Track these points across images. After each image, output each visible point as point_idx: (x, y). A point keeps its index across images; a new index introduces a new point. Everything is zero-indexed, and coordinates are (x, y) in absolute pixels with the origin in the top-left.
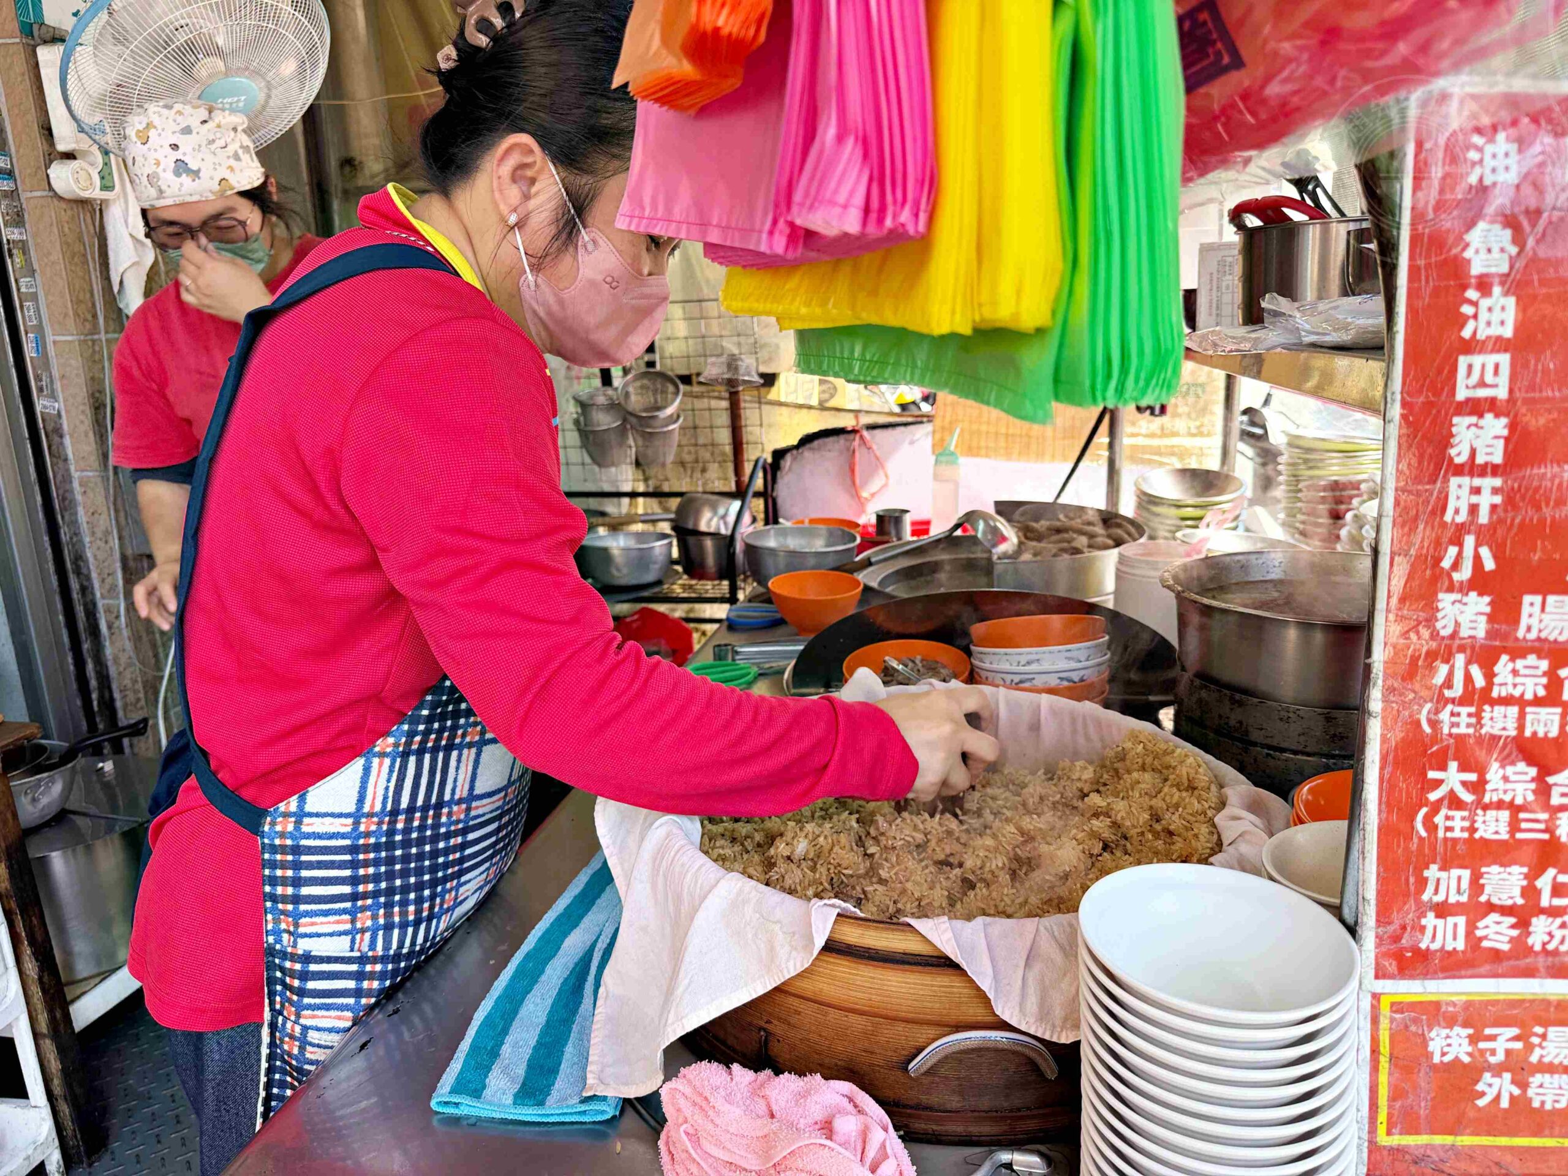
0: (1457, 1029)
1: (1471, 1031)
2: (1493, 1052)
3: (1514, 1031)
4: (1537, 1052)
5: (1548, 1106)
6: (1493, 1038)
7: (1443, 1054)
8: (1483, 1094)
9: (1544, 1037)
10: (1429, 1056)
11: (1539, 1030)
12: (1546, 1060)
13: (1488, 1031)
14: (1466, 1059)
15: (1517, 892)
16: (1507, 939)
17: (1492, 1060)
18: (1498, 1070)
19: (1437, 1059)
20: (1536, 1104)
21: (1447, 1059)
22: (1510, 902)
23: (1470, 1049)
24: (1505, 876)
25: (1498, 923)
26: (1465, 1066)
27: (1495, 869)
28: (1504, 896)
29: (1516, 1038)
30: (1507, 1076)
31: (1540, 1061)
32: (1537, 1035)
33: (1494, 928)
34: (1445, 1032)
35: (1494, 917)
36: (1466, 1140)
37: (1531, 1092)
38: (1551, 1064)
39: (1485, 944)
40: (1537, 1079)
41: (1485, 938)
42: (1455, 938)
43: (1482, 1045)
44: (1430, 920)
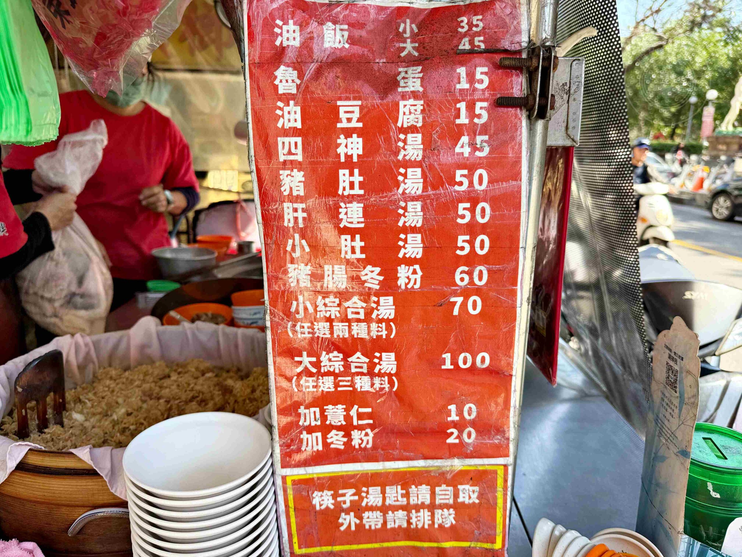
0: (326, 492)
1: (332, 492)
2: (345, 502)
3: (353, 491)
4: (365, 501)
5: (373, 528)
6: (344, 495)
7: (321, 505)
8: (342, 524)
9: (367, 492)
10: (314, 507)
11: (364, 489)
12: (369, 504)
13: (341, 492)
14: (332, 507)
15: (342, 418)
16: (342, 443)
17: (344, 506)
18: (347, 512)
19: (318, 508)
20: (367, 527)
21: (323, 507)
22: (339, 424)
23: (333, 502)
24: (335, 410)
25: (337, 435)
26: (332, 510)
27: (330, 407)
28: (337, 421)
29: (354, 495)
30: (352, 514)
31: (367, 505)
32: (364, 492)
33: (335, 438)
34: (320, 494)
35: (334, 432)
36: (337, 548)
37: (364, 521)
38: (372, 506)
39: (332, 446)
40: (366, 515)
41: (332, 443)
42: (317, 444)
43: (339, 499)
44: (304, 436)
